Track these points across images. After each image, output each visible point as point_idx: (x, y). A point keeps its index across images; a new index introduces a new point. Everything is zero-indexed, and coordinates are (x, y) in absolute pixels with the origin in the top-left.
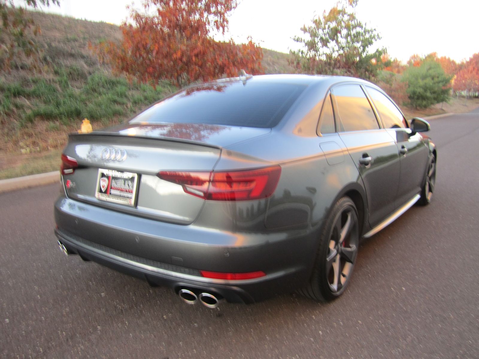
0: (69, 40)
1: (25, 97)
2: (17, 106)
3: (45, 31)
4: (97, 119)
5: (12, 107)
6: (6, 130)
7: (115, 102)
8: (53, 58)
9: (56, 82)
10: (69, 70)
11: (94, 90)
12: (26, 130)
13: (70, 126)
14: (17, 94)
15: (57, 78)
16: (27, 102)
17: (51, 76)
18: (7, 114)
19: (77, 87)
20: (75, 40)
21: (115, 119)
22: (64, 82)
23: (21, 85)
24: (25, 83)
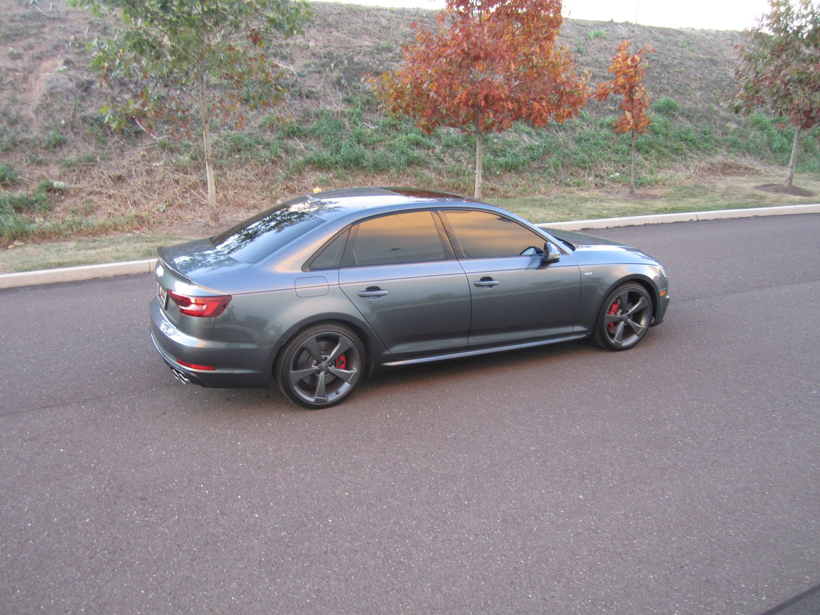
0: (380, 50)
1: (300, 138)
2: (287, 151)
3: (351, 39)
4: (383, 170)
5: (280, 152)
6: (267, 183)
7: (418, 144)
8: (350, 80)
9: (345, 116)
10: (366, 97)
11: (394, 126)
12: (290, 184)
13: (345, 179)
14: (292, 134)
15: (348, 110)
16: (302, 146)
17: (341, 107)
18: (274, 162)
19: (372, 122)
20: (389, 50)
21: (409, 170)
22: (355, 115)
23: (300, 123)
24: (306, 118)
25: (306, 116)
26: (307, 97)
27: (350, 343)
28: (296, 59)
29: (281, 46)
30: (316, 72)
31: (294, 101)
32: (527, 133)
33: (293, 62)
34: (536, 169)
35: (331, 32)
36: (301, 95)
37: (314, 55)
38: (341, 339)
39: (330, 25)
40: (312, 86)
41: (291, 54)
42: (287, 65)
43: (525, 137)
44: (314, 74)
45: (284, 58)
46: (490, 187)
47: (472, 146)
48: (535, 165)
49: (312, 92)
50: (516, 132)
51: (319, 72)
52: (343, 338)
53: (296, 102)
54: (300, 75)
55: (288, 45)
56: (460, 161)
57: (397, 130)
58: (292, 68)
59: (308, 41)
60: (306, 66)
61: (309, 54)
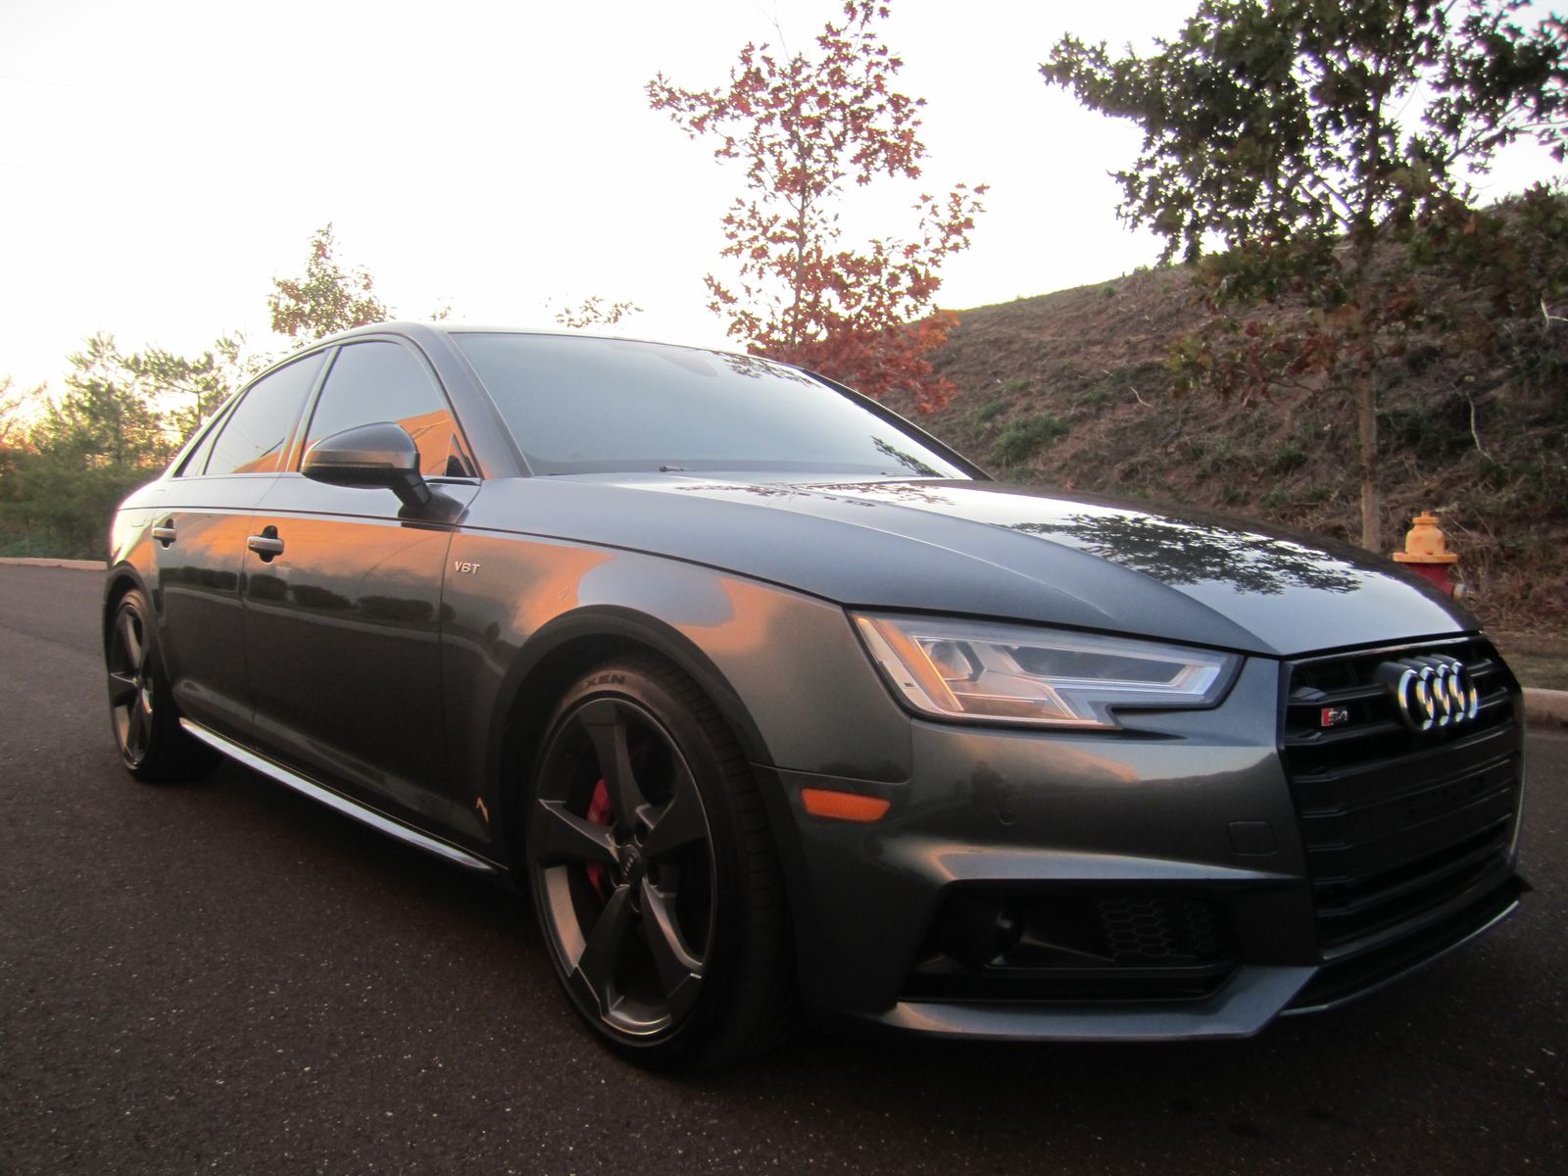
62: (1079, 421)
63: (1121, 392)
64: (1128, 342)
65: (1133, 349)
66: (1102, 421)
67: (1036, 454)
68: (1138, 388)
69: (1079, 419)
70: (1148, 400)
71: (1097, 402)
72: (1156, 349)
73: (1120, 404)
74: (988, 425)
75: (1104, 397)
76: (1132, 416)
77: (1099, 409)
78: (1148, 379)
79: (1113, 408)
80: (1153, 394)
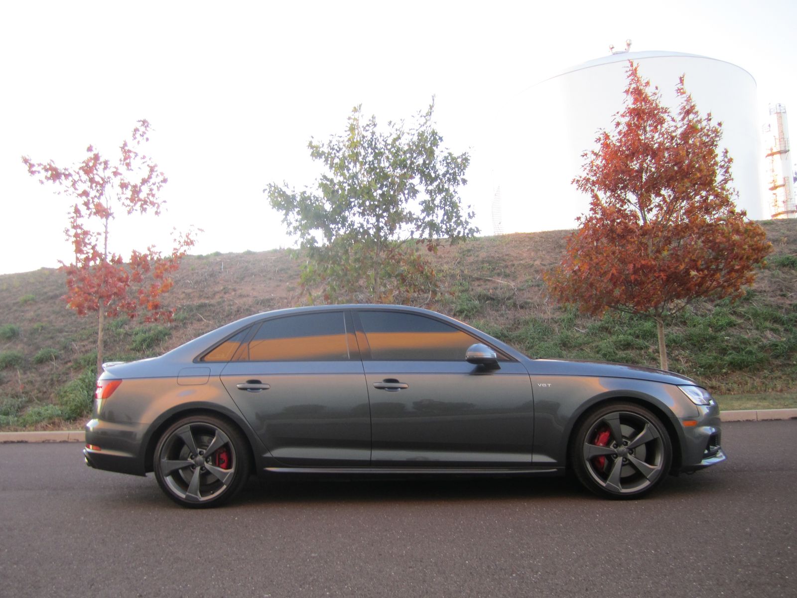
7: (629, 345)
11: (606, 329)
15: (560, 316)
17: (554, 315)
19: (584, 327)
23: (510, 329)
24: (515, 325)
25: (517, 324)
26: (522, 307)
27: (226, 439)
28: (518, 276)
29: (507, 267)
30: (535, 286)
31: (507, 312)
32: (772, 330)
33: (515, 279)
34: (778, 366)
35: (561, 252)
36: (515, 305)
37: (537, 272)
38: (217, 432)
39: (561, 247)
40: (529, 298)
41: (515, 272)
42: (508, 282)
43: (769, 334)
44: (533, 288)
45: (506, 276)
46: (710, 385)
47: (695, 345)
48: (778, 362)
49: (526, 303)
50: (757, 329)
51: (538, 286)
52: (219, 431)
53: (509, 312)
54: (519, 290)
55: (513, 265)
56: (677, 360)
57: (610, 333)
58: (512, 284)
59: (535, 261)
60: (527, 281)
61: (532, 271)
62: (175, 329)
63: (193, 316)
64: (184, 292)
65: (188, 296)
66: (189, 329)
67: (158, 345)
68: (201, 314)
69: (176, 328)
70: (209, 320)
71: (182, 321)
72: (200, 297)
73: (194, 321)
74: (122, 330)
75: (185, 318)
76: (203, 327)
77: (184, 324)
78: (206, 311)
79: (192, 323)
80: (210, 318)
